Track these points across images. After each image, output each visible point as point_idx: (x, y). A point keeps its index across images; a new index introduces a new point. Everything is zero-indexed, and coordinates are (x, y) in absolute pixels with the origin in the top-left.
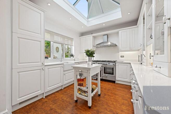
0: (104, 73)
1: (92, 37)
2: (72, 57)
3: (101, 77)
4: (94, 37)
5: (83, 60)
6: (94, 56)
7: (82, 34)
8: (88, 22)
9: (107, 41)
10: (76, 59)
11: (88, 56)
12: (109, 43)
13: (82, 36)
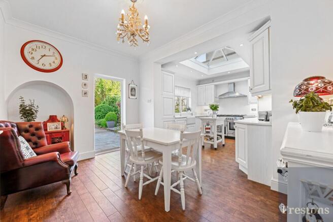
0: (230, 129)
1: (213, 86)
2: (189, 111)
3: (225, 133)
4: (216, 86)
5: (201, 114)
6: (218, 110)
7: (200, 82)
8: (209, 69)
9: (233, 90)
10: (193, 114)
11: (213, 110)
12: (237, 94)
13: (199, 85)
